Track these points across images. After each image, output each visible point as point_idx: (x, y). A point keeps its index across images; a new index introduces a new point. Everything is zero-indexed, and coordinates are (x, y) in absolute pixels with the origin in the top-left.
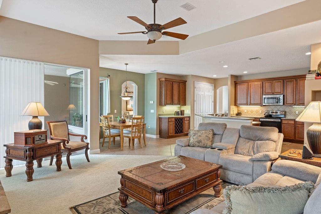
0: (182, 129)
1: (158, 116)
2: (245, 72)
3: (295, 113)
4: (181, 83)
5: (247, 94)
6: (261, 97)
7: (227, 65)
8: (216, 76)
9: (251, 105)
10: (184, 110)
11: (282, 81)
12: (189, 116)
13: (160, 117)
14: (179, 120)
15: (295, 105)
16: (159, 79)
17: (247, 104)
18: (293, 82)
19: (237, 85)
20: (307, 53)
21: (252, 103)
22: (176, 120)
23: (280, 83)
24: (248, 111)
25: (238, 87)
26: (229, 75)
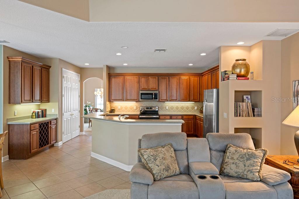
0: (48, 139)
1: (5, 122)
2: (125, 64)
3: (166, 108)
4: (45, 69)
5: (123, 89)
6: (138, 92)
7: (120, 53)
8: (88, 64)
9: (127, 101)
10: (46, 110)
11: (157, 77)
12: (55, 117)
13: (9, 123)
14: (44, 126)
15: (167, 101)
16: (8, 58)
17: (122, 100)
18: (166, 79)
19: (111, 78)
20: (202, 53)
21: (129, 98)
22: (40, 127)
23: (155, 79)
24: (122, 108)
25: (113, 80)
26: (104, 65)
